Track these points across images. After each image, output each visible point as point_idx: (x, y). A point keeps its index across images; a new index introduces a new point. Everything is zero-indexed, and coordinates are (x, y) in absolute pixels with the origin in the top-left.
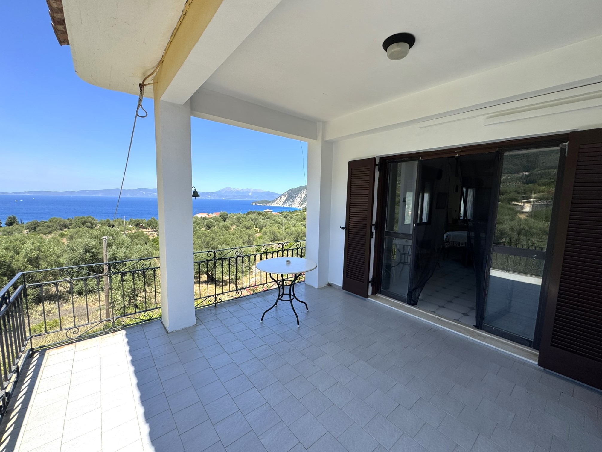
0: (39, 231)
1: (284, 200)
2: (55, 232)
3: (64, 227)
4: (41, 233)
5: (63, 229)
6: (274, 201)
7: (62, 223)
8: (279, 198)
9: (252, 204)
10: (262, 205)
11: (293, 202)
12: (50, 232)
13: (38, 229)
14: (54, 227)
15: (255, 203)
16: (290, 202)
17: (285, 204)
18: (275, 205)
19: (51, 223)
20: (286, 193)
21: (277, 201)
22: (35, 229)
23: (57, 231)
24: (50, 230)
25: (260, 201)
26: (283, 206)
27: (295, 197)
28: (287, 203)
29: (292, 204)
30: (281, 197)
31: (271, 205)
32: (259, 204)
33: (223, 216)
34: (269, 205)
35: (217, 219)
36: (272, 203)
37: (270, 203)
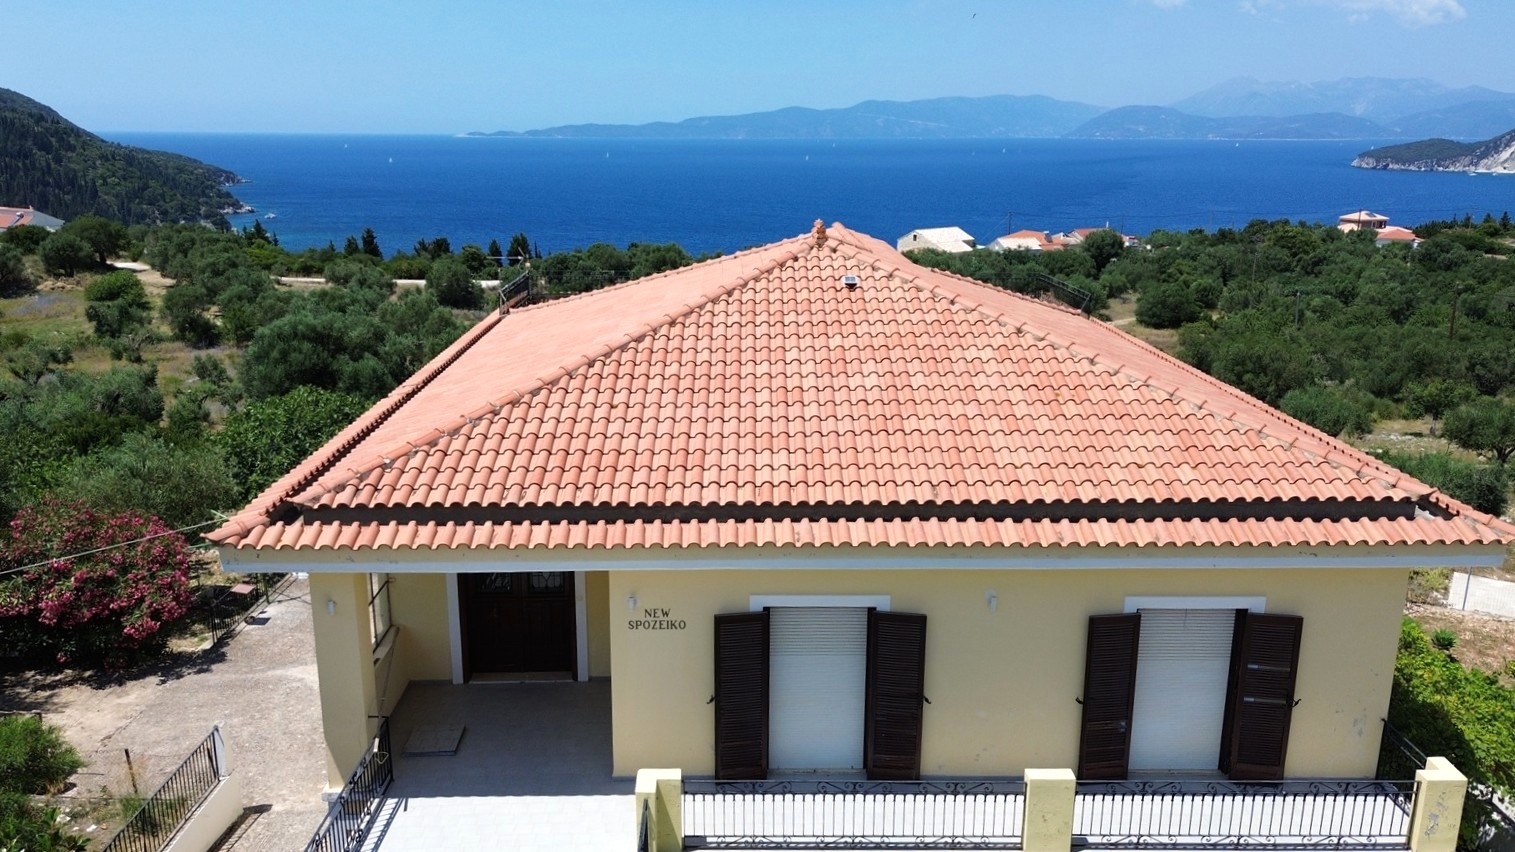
6: (1492, 147)
9: (1355, 163)
10: (1412, 168)
13: (566, 276)
15: (1378, 161)
18: (1500, 170)
25: (1408, 146)
31: (1472, 168)
32: (1397, 163)
33: (1098, 247)
34: (1461, 169)
35: (1070, 262)
36: (1485, 155)
37: (1470, 157)
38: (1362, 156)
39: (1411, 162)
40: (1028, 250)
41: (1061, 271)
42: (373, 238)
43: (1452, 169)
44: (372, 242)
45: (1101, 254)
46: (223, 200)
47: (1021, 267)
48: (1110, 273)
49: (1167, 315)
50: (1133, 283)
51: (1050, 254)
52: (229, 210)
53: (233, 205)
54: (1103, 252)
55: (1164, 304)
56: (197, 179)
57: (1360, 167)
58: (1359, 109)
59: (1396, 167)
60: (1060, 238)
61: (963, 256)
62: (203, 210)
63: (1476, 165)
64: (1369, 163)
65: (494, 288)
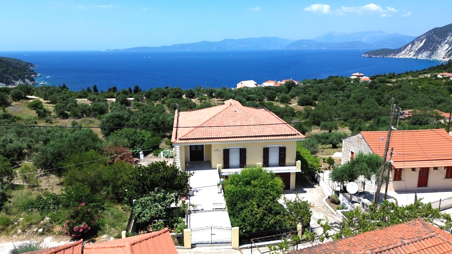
0: (151, 98)
1: (419, 47)
2: (160, 99)
3: (164, 95)
6: (399, 51)
7: (163, 92)
8: (410, 46)
9: (363, 56)
10: (378, 57)
11: (435, 50)
14: (159, 95)
15: (369, 55)
16: (430, 51)
17: (420, 55)
18: (402, 57)
20: (424, 37)
21: (406, 50)
22: (149, 96)
25: (377, 51)
26: (415, 58)
27: (440, 43)
28: (423, 52)
29: (432, 54)
30: (413, 43)
31: (394, 57)
32: (374, 55)
33: (288, 85)
34: (391, 57)
35: (281, 89)
36: (397, 53)
37: (393, 54)
38: (365, 53)
39: (378, 55)
40: (270, 86)
41: (279, 91)
42: (96, 87)
43: (389, 57)
44: (96, 88)
45: (289, 87)
46: (31, 73)
47: (269, 91)
48: (292, 92)
49: (305, 102)
50: (297, 94)
51: (276, 87)
52: (33, 76)
53: (34, 74)
54: (290, 86)
55: (304, 100)
56: (23, 66)
57: (364, 57)
58: (364, 40)
59: (374, 56)
60: (279, 82)
61: (254, 88)
62: (26, 76)
63: (395, 55)
64: (367, 55)
65: (132, 100)
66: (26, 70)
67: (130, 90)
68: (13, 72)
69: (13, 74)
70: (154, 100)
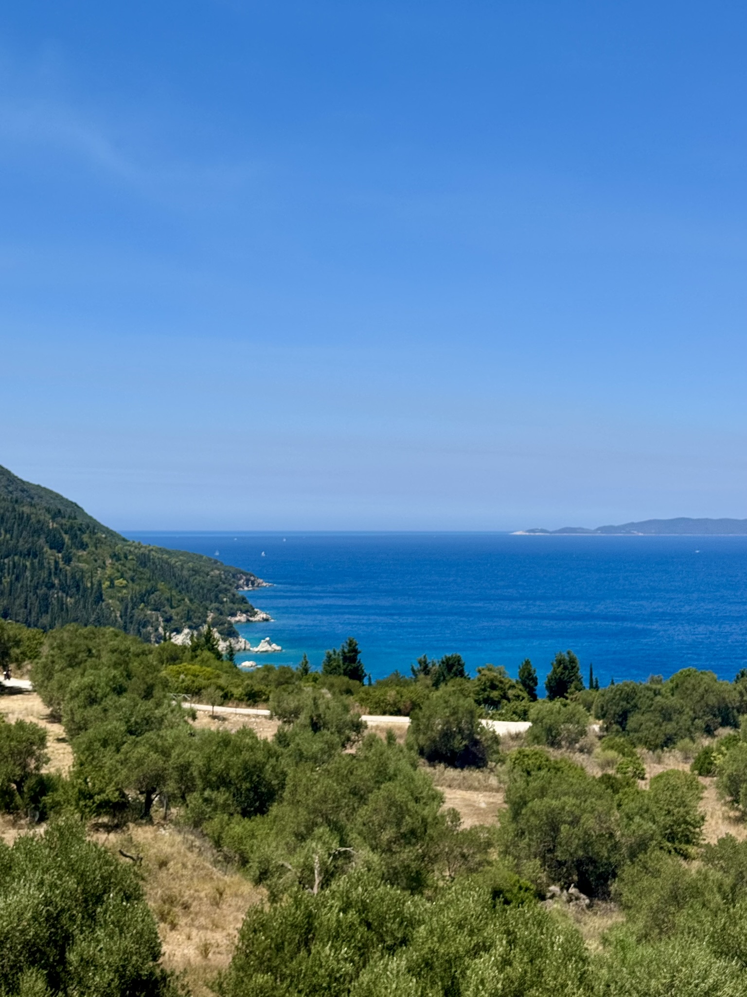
0: (636, 731)
2: (687, 740)
3: (719, 720)
4: (640, 740)
5: (716, 729)
7: (712, 700)
12: (669, 742)
13: (633, 721)
14: (685, 717)
19: (674, 701)
22: (622, 718)
23: (693, 740)
24: (669, 728)
44: (355, 658)
46: (236, 607)
52: (239, 618)
53: (247, 612)
65: (517, 737)
66: (221, 595)
67: (528, 682)
68: (169, 600)
69: (167, 608)
70: (653, 747)
